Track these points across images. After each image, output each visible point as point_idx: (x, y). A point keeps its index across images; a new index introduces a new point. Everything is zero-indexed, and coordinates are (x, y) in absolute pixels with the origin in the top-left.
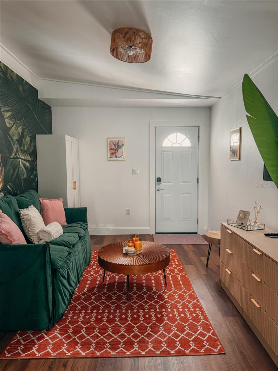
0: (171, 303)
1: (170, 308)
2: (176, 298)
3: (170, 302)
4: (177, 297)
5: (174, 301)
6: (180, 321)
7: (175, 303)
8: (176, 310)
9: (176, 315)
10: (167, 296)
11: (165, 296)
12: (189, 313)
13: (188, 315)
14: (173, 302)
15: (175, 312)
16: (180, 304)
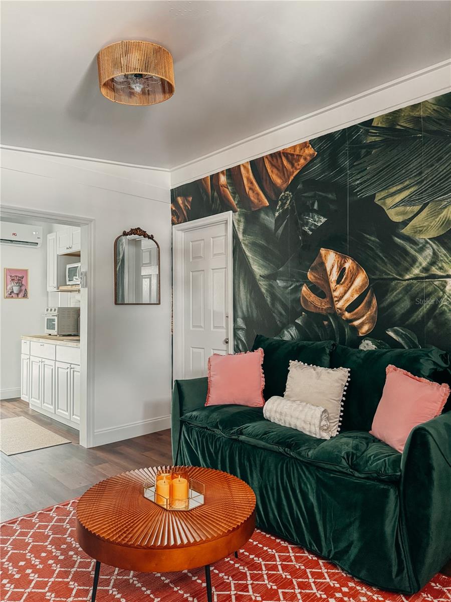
0: (55, 575)
1: (50, 565)
2: (49, 591)
3: (57, 577)
4: (49, 594)
5: (50, 584)
6: (24, 552)
7: (46, 579)
8: (38, 567)
9: (34, 559)
10: (73, 587)
11: (76, 584)
12: (10, 572)
13: (10, 568)
14: (52, 580)
15: (37, 563)
16: (34, 582)
